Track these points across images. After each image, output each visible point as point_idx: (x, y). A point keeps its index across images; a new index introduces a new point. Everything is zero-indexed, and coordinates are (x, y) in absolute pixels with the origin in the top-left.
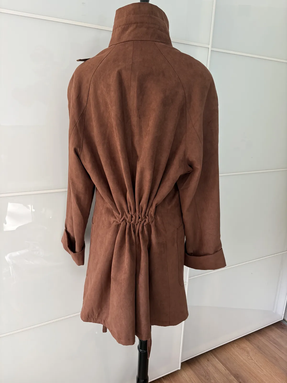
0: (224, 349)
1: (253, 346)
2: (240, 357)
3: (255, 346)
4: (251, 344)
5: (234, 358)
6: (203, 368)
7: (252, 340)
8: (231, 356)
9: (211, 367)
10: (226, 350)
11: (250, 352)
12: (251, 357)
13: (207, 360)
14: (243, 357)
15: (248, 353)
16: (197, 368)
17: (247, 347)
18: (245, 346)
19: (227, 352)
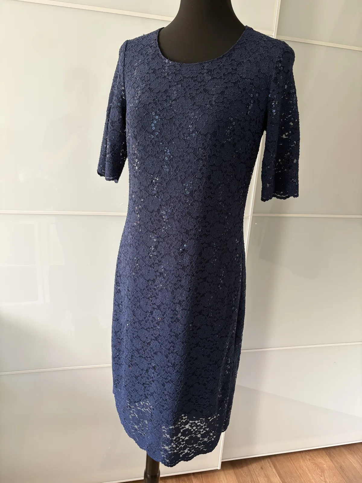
0: (290, 459)
1: (334, 464)
2: (309, 475)
3: (336, 464)
4: (332, 461)
5: (300, 474)
6: (252, 475)
7: (334, 456)
8: (297, 471)
9: (262, 476)
10: (291, 460)
11: (326, 471)
12: (325, 478)
13: (260, 468)
14: (314, 475)
15: (323, 471)
16: (243, 474)
17: (324, 463)
18: (322, 461)
19: (291, 464)
